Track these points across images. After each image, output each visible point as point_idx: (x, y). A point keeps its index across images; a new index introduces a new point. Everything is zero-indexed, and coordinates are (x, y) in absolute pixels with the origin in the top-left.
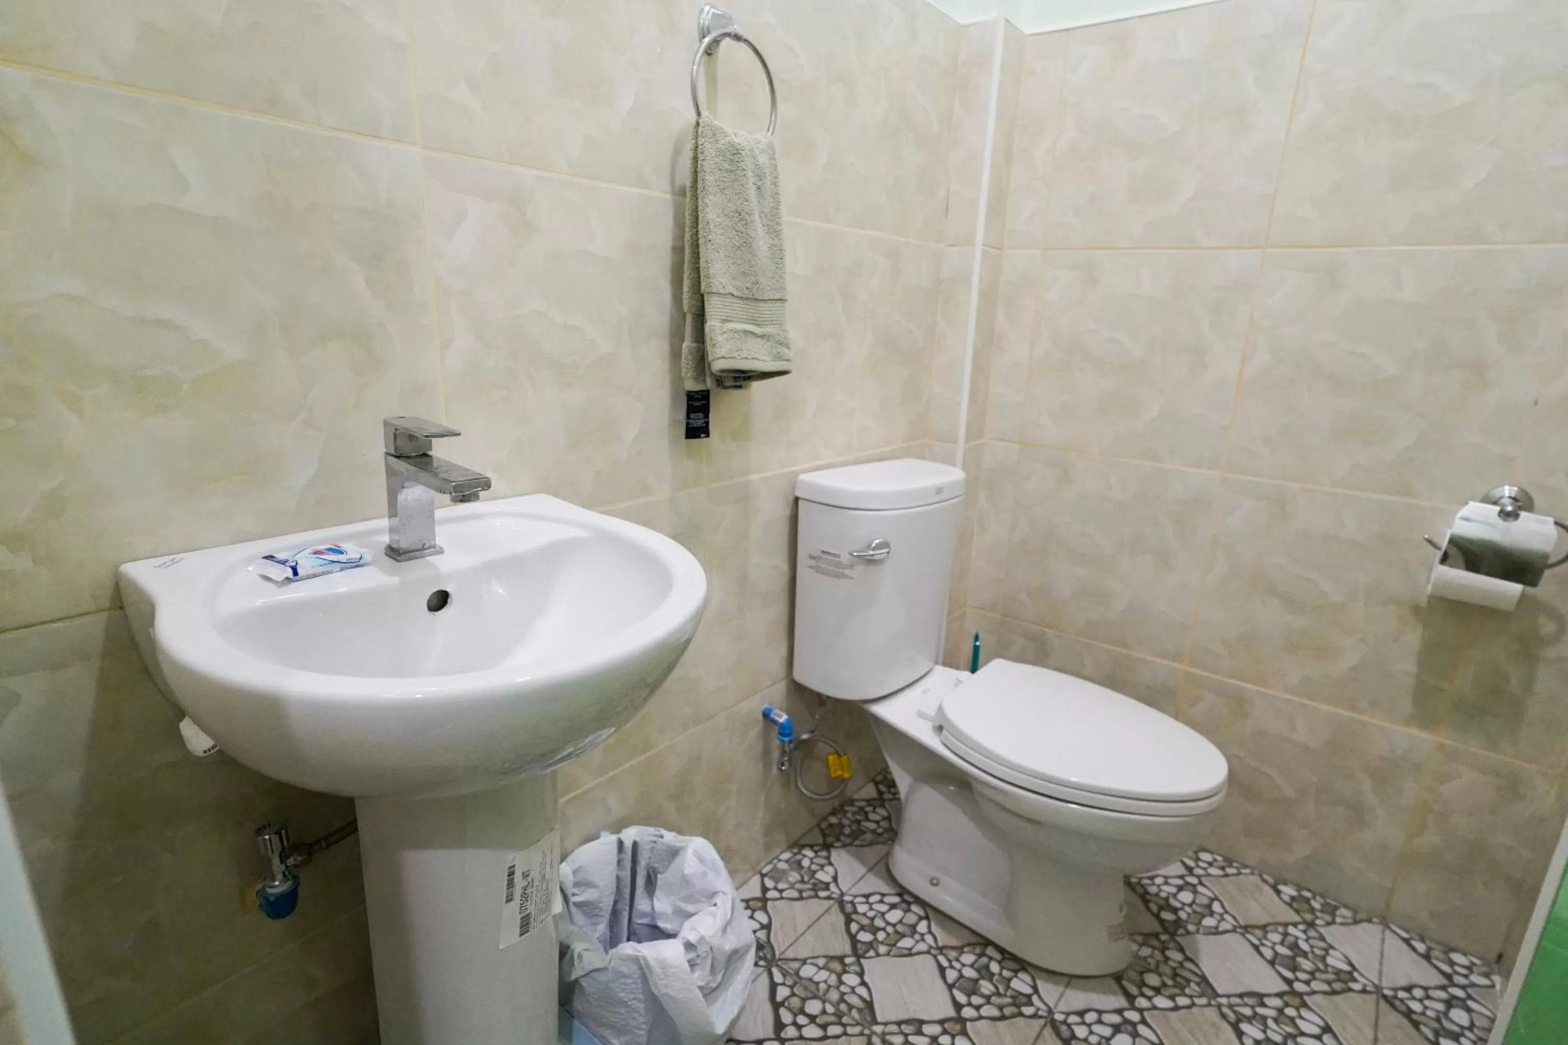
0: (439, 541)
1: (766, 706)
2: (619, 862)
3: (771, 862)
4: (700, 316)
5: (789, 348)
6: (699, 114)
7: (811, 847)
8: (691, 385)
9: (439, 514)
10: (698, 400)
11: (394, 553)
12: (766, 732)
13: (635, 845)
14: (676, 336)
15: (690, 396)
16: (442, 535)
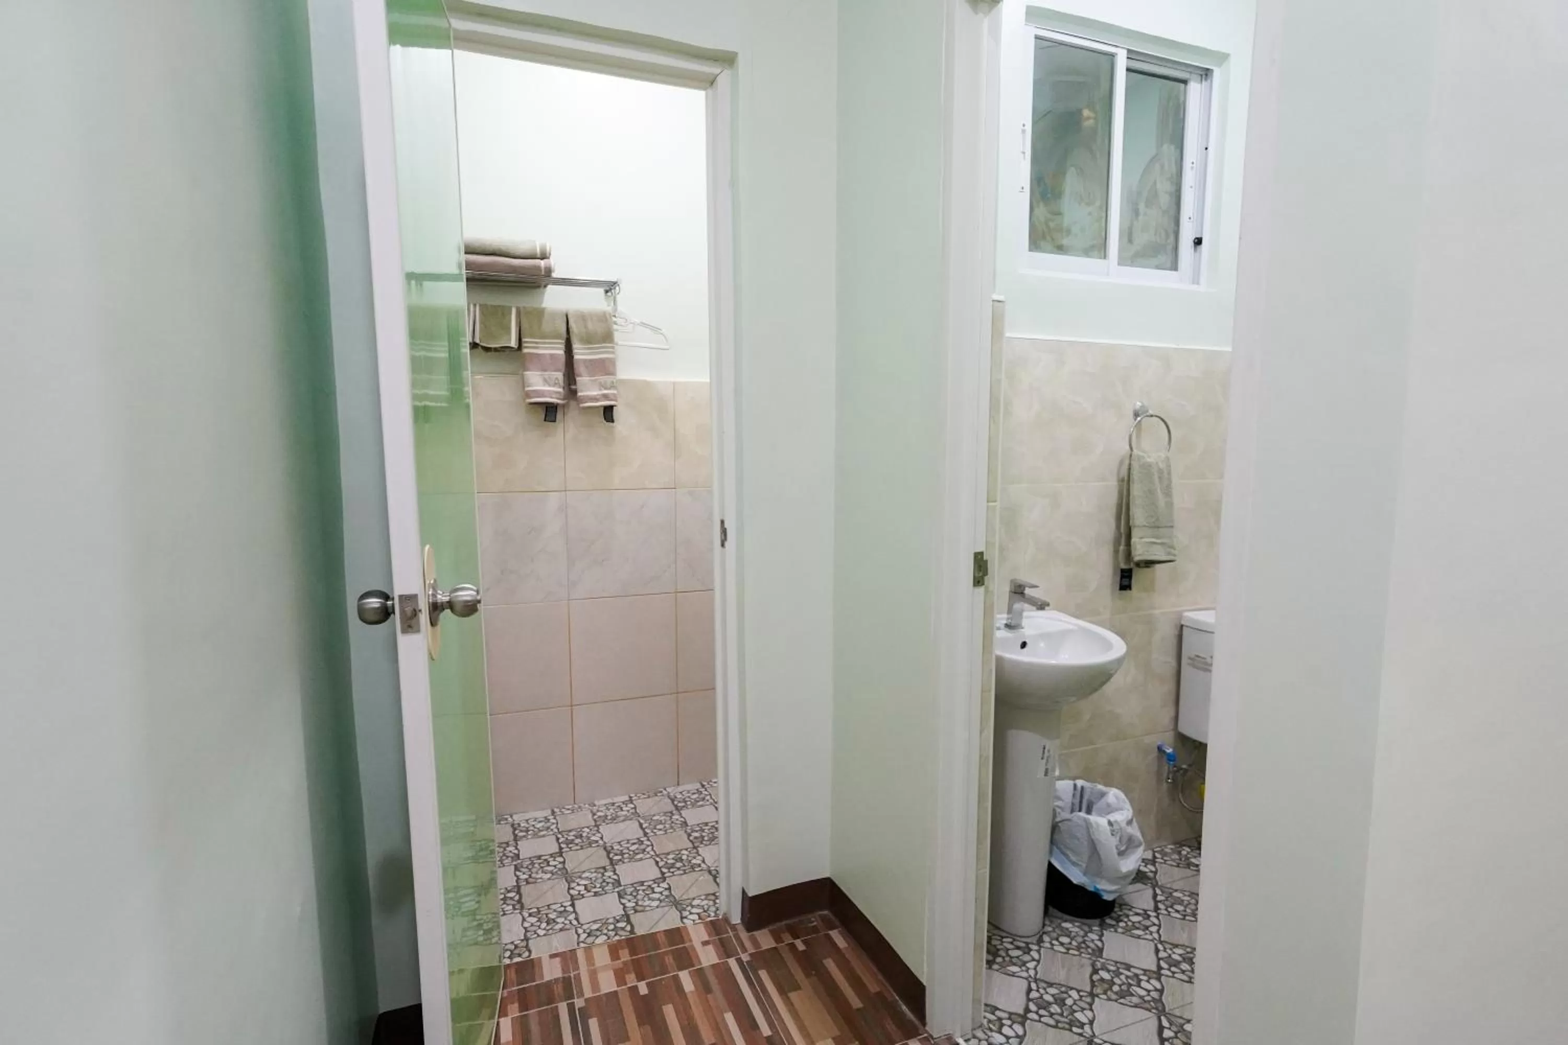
0: (1023, 624)
1: (1159, 743)
2: (1074, 795)
3: (1160, 847)
4: (1129, 536)
5: (1175, 549)
6: (1131, 449)
7: (1189, 847)
8: (1123, 566)
9: (1025, 614)
10: (1126, 572)
11: (1008, 626)
12: (1159, 759)
13: (1082, 788)
14: (1117, 542)
15: (1123, 571)
16: (1025, 622)
